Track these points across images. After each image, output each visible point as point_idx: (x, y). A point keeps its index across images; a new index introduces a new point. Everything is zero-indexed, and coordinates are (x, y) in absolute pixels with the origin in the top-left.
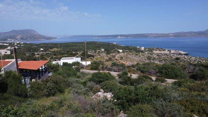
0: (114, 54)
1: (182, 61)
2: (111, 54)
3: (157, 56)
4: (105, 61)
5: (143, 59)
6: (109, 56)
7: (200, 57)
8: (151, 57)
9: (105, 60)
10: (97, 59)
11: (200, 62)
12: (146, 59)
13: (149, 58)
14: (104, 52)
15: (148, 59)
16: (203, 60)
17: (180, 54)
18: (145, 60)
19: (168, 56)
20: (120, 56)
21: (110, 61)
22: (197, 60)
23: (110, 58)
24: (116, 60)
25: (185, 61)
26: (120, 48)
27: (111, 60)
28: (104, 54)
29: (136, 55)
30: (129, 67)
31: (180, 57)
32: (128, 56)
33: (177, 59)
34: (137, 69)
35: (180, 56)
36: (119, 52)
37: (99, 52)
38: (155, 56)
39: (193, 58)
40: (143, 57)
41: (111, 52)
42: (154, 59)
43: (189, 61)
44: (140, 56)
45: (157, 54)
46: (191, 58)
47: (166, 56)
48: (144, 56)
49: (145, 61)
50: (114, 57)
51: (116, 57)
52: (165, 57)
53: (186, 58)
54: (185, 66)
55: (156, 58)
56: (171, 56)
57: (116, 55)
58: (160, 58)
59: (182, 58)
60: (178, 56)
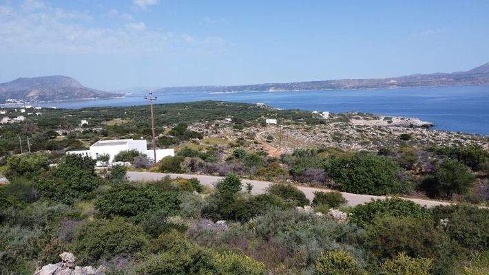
0: (253, 130)
1: (415, 143)
2: (245, 130)
3: (358, 131)
4: (228, 148)
5: (323, 139)
6: (239, 133)
7: (458, 133)
8: (342, 135)
9: (226, 145)
10: (208, 143)
11: (459, 143)
12: (330, 139)
13: (337, 137)
14: (229, 125)
15: (335, 139)
16: (465, 139)
17: (411, 126)
18: (328, 141)
20: (267, 133)
22: (452, 140)
23: (242, 139)
24: (256, 143)
25: (422, 143)
28: (229, 130)
29: (307, 130)
31: (412, 133)
32: (287, 132)
33: (405, 137)
36: (264, 125)
37: (217, 125)
38: (351, 133)
39: (443, 135)
40: (323, 134)
41: (245, 125)
42: (349, 139)
45: (358, 126)
46: (438, 135)
47: (379, 132)
48: (324, 132)
49: (326, 143)
50: (252, 136)
51: (258, 137)
52: (375, 134)
53: (425, 136)
54: (412, 155)
55: (355, 137)
56: (390, 132)
57: (258, 131)
58: (363, 136)
59: (416, 135)
60: (408, 130)
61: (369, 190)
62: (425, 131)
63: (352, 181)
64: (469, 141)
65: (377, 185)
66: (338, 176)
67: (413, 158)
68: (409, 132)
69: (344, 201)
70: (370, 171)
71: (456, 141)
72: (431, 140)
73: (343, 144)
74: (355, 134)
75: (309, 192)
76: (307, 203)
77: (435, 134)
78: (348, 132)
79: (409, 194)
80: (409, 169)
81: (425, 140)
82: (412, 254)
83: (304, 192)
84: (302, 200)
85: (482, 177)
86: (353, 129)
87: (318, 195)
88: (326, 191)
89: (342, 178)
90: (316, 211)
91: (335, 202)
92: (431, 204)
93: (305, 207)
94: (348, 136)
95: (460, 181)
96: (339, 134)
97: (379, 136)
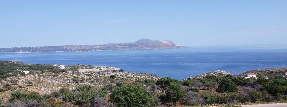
0: (15, 78)
1: (118, 79)
2: (9, 79)
3: (87, 75)
5: (67, 81)
6: (4, 82)
7: (137, 73)
8: (78, 78)
11: (138, 78)
12: (71, 81)
13: (75, 80)
16: (140, 76)
17: (114, 71)
18: (70, 82)
19: (100, 74)
20: (26, 80)
21: (7, 90)
22: (135, 77)
23: (8, 85)
24: (20, 87)
25: (121, 79)
26: (26, 67)
27: (9, 89)
29: (55, 76)
30: (47, 97)
31: (116, 75)
32: (42, 78)
33: (113, 77)
34: (65, 99)
35: (115, 73)
36: (23, 74)
38: (83, 76)
39: (130, 75)
40: (66, 78)
41: (8, 76)
42: (82, 80)
43: (126, 78)
44: (61, 78)
45: (86, 72)
46: (128, 75)
47: (99, 75)
48: (66, 77)
50: (15, 82)
51: (20, 83)
52: (96, 76)
53: (122, 76)
55: (86, 78)
56: (104, 75)
57: (19, 79)
58: (90, 78)
59: (118, 75)
60: (113, 73)
62: (122, 73)
64: (142, 77)
68: (114, 74)
71: (136, 77)
72: (125, 78)
73: (80, 83)
74: (86, 77)
77: (127, 74)
78: (81, 76)
81: (122, 78)
86: (84, 74)
89: (121, 102)
94: (82, 78)
96: (76, 78)
97: (99, 77)
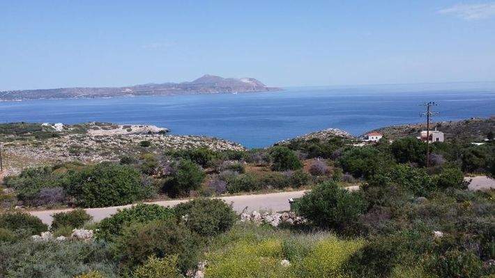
1: (154, 148)
3: (97, 142)
5: (58, 154)
7: (190, 136)
8: (80, 147)
11: (191, 145)
12: (67, 153)
13: (74, 151)
15: (72, 152)
16: (196, 141)
17: (150, 133)
18: (64, 156)
19: (122, 139)
22: (185, 143)
25: (161, 148)
29: (37, 145)
31: (151, 140)
32: (10, 150)
33: (145, 144)
35: (150, 137)
38: (90, 144)
39: (178, 139)
40: (58, 149)
42: (88, 151)
43: (170, 146)
44: (48, 148)
45: (97, 137)
46: (174, 139)
47: (120, 141)
48: (59, 146)
49: (62, 158)
52: (115, 143)
53: (163, 141)
54: (153, 160)
55: (95, 148)
56: (131, 140)
58: (103, 146)
59: (155, 141)
60: (147, 136)
61: (115, 201)
62: (162, 137)
63: (96, 195)
64: (198, 143)
65: (122, 194)
66: (79, 192)
67: (154, 163)
68: (148, 139)
69: (89, 218)
70: (114, 181)
71: (189, 144)
72: (167, 145)
73: (82, 156)
74: (95, 146)
75: (45, 216)
76: (44, 228)
77: (171, 139)
78: (87, 144)
79: (152, 198)
80: (151, 174)
81: (163, 145)
82: (160, 255)
83: (39, 217)
84: (38, 227)
85: (211, 173)
86: (92, 139)
87: (57, 217)
88: (67, 211)
89: (85, 193)
90: (56, 236)
91: (78, 221)
92: (173, 203)
93: (43, 234)
94: (87, 148)
95: (195, 178)
96: (76, 147)
97: (119, 145)
